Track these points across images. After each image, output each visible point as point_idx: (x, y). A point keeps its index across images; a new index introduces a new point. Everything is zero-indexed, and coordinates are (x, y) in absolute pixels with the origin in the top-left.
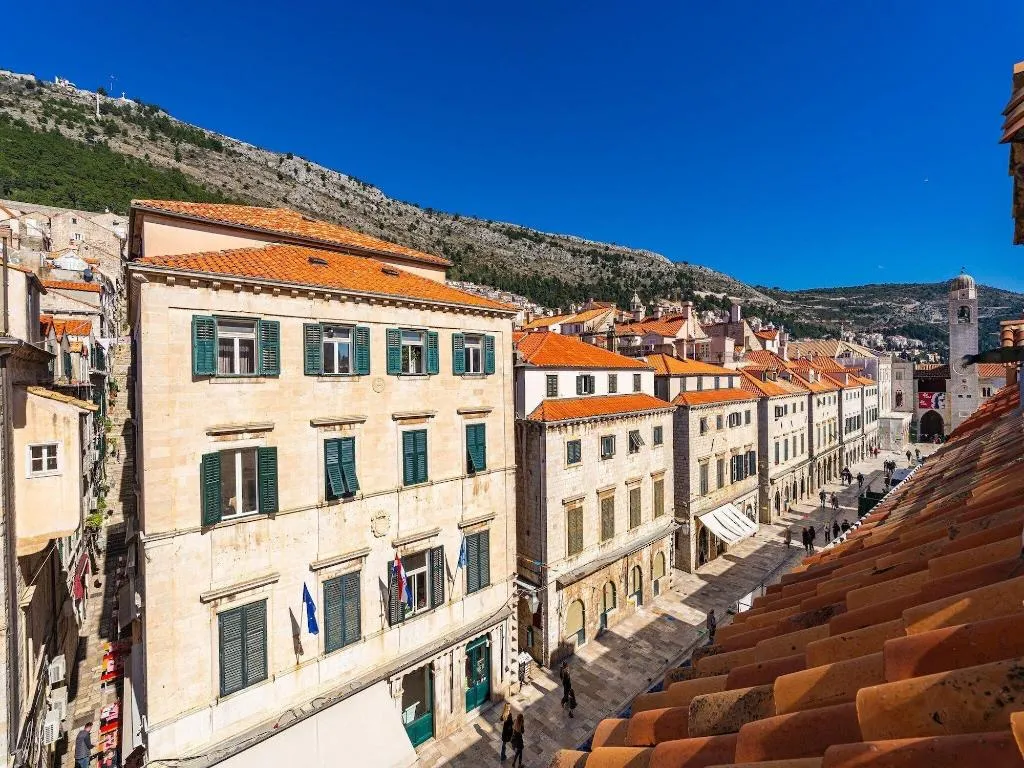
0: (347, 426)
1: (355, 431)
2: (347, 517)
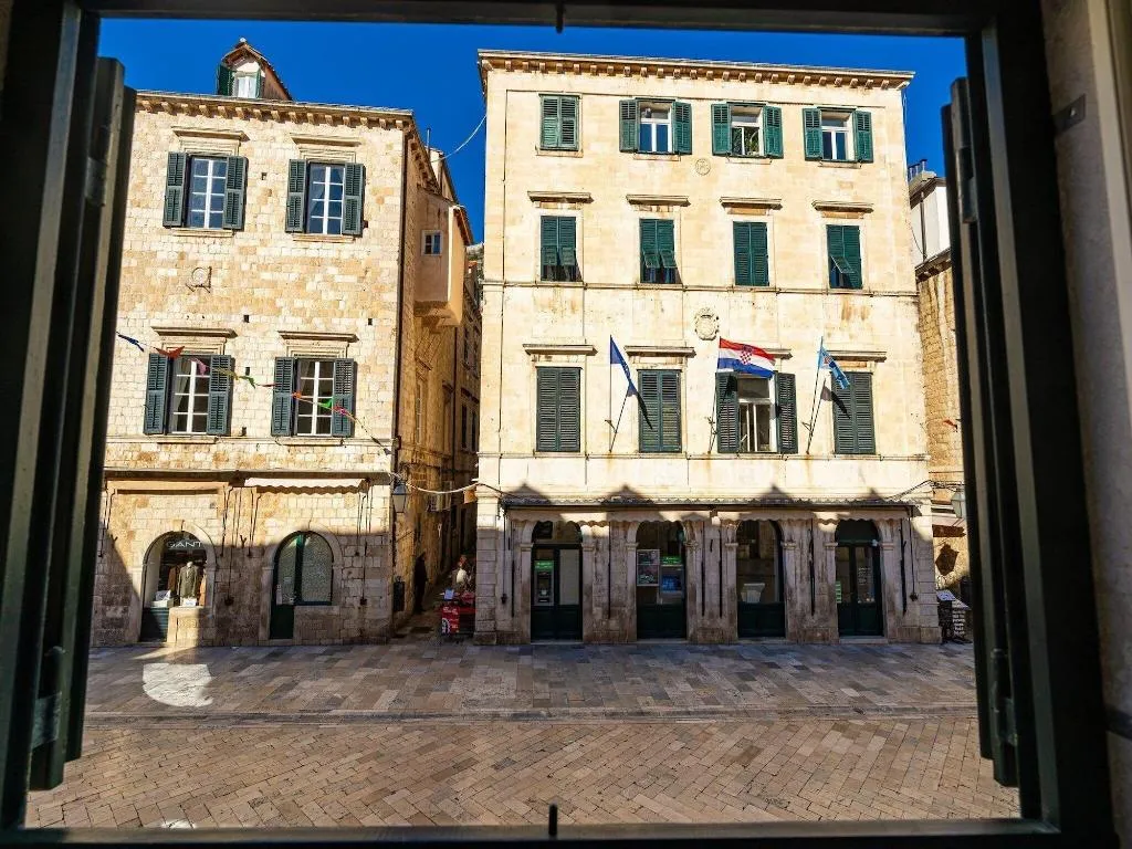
0: (664, 208)
1: (674, 214)
2: (665, 307)
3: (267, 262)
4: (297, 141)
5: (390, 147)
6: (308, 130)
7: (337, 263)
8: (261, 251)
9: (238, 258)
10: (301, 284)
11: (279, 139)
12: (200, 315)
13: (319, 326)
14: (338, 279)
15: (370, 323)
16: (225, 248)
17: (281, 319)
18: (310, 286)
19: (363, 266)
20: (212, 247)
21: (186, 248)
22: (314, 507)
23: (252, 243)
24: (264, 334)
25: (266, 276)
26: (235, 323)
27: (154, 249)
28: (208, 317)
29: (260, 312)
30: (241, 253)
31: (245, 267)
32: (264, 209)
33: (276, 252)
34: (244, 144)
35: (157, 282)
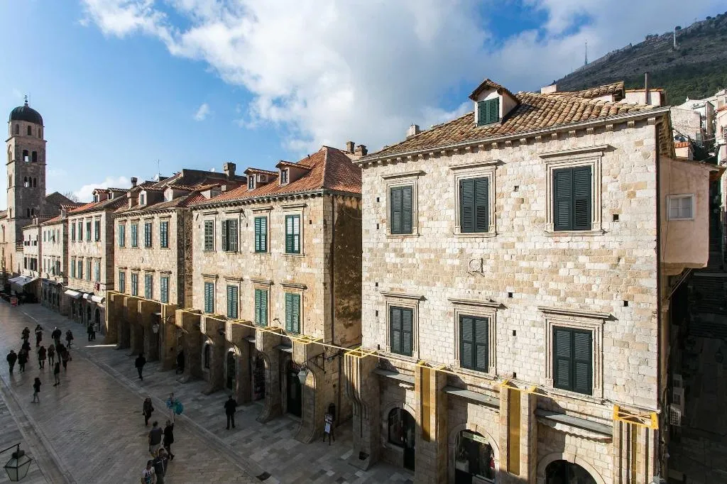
3: (523, 254)
4: (543, 157)
5: (640, 143)
6: (554, 146)
7: (588, 253)
8: (519, 246)
9: (501, 251)
10: (554, 270)
11: (527, 158)
12: (476, 292)
13: (573, 304)
14: (588, 266)
15: (626, 304)
16: (491, 244)
17: (538, 297)
18: (562, 272)
19: (615, 255)
20: (482, 244)
21: (464, 245)
22: (578, 445)
23: (511, 240)
24: (526, 307)
25: (524, 264)
26: (501, 298)
27: (443, 247)
28: (483, 292)
29: (521, 290)
30: (503, 248)
31: (507, 258)
32: (518, 213)
33: (531, 246)
34: (500, 167)
35: (447, 269)
